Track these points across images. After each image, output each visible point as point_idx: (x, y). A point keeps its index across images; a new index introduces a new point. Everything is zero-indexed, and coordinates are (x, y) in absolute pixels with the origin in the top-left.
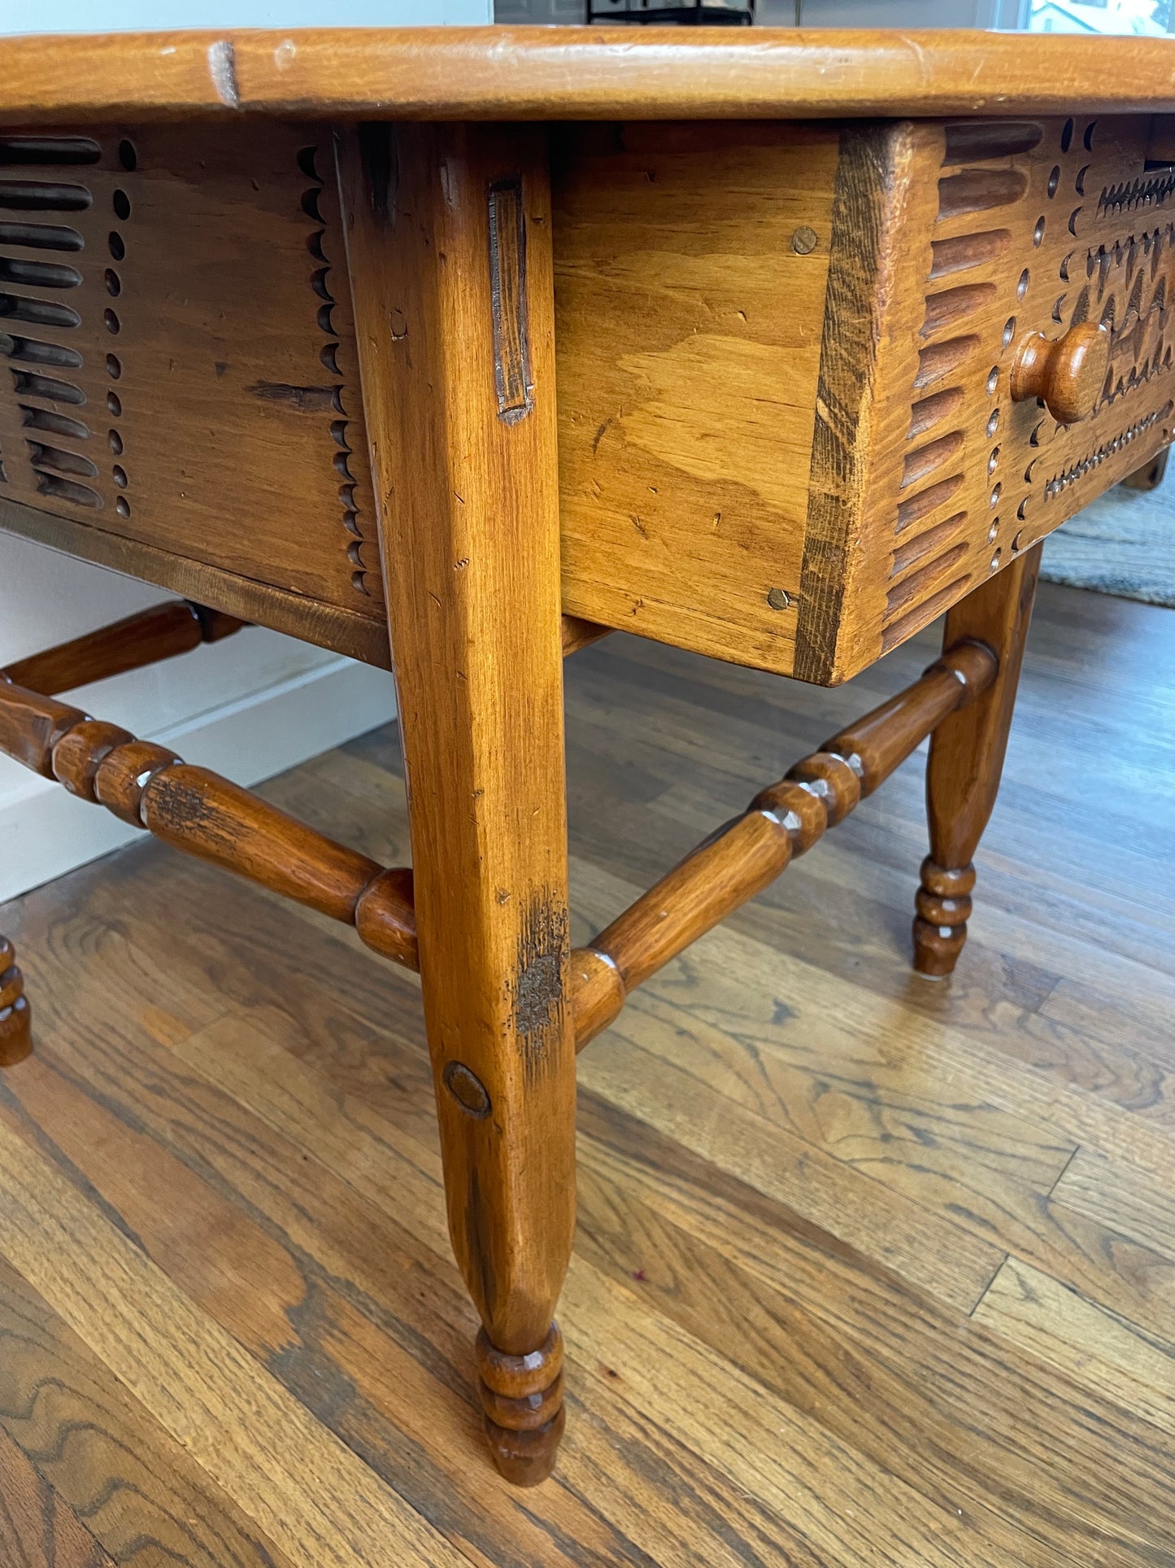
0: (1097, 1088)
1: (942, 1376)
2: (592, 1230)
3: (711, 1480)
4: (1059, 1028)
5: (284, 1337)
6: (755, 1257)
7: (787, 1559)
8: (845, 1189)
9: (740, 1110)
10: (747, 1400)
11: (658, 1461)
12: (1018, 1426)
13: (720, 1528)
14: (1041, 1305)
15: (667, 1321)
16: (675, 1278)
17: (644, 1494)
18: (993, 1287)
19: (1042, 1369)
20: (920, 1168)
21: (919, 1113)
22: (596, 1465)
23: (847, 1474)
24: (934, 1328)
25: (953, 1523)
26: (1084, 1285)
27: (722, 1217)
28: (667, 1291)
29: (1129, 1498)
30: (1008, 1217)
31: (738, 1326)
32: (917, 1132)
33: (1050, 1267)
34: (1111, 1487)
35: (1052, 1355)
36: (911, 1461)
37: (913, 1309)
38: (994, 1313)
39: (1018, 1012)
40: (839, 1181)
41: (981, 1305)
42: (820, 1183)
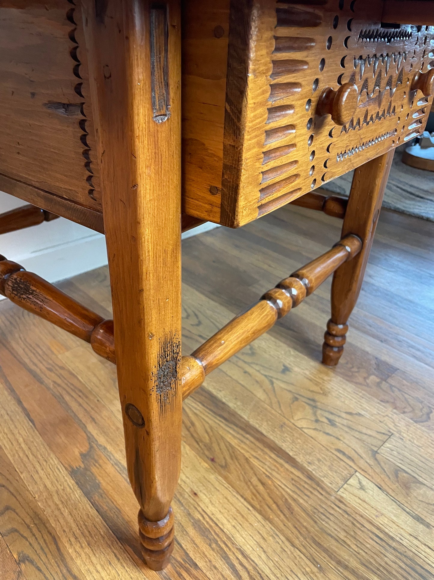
0: (404, 413)
1: (322, 513)
2: (198, 440)
3: (225, 539)
4: (394, 388)
5: (79, 464)
6: (258, 459)
7: (248, 573)
8: (297, 438)
9: (262, 403)
10: (244, 511)
11: (206, 528)
12: (348, 537)
13: (226, 558)
14: (366, 492)
15: (220, 478)
16: (226, 463)
17: (199, 540)
18: (348, 482)
19: (362, 516)
20: (328, 434)
21: (332, 413)
22: (183, 526)
23: (278, 544)
24: (322, 494)
25: (315, 570)
26: (385, 487)
27: (248, 442)
28: (222, 466)
29: (387, 570)
30: (359, 457)
31: (247, 483)
32: (329, 420)
33: (373, 478)
34: (381, 565)
35: (367, 511)
36: (303, 543)
37: (315, 486)
38: (347, 492)
39: (378, 380)
40: (295, 435)
41: (342, 489)
42: (288, 434)
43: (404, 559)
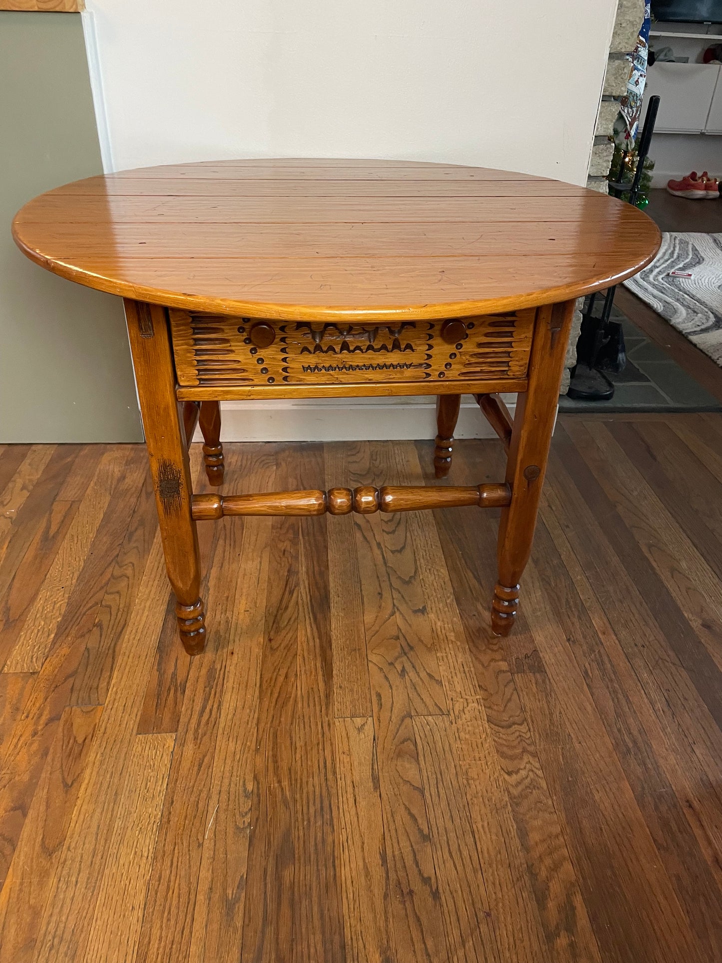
0: (489, 707)
1: (304, 722)
2: (276, 621)
3: (218, 690)
4: (511, 684)
6: (304, 660)
8: (356, 666)
9: (361, 625)
10: (251, 684)
11: (215, 677)
12: (303, 748)
13: (206, 700)
14: (359, 733)
15: (261, 654)
16: (278, 648)
17: (202, 680)
18: (354, 718)
19: (331, 744)
20: (387, 679)
21: (414, 667)
22: (202, 665)
23: (248, 716)
24: (321, 711)
25: (253, 747)
26: (380, 742)
27: (311, 644)
28: (271, 648)
29: (301, 786)
30: (390, 710)
31: (275, 670)
32: (404, 670)
33: (379, 729)
34: (301, 780)
35: (340, 745)
36: (266, 729)
37: (323, 703)
38: (343, 724)
39: (505, 669)
40: (358, 662)
41: (342, 719)
42: (351, 658)
43: (324, 790)
